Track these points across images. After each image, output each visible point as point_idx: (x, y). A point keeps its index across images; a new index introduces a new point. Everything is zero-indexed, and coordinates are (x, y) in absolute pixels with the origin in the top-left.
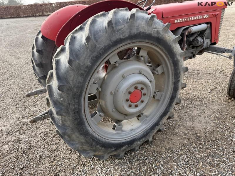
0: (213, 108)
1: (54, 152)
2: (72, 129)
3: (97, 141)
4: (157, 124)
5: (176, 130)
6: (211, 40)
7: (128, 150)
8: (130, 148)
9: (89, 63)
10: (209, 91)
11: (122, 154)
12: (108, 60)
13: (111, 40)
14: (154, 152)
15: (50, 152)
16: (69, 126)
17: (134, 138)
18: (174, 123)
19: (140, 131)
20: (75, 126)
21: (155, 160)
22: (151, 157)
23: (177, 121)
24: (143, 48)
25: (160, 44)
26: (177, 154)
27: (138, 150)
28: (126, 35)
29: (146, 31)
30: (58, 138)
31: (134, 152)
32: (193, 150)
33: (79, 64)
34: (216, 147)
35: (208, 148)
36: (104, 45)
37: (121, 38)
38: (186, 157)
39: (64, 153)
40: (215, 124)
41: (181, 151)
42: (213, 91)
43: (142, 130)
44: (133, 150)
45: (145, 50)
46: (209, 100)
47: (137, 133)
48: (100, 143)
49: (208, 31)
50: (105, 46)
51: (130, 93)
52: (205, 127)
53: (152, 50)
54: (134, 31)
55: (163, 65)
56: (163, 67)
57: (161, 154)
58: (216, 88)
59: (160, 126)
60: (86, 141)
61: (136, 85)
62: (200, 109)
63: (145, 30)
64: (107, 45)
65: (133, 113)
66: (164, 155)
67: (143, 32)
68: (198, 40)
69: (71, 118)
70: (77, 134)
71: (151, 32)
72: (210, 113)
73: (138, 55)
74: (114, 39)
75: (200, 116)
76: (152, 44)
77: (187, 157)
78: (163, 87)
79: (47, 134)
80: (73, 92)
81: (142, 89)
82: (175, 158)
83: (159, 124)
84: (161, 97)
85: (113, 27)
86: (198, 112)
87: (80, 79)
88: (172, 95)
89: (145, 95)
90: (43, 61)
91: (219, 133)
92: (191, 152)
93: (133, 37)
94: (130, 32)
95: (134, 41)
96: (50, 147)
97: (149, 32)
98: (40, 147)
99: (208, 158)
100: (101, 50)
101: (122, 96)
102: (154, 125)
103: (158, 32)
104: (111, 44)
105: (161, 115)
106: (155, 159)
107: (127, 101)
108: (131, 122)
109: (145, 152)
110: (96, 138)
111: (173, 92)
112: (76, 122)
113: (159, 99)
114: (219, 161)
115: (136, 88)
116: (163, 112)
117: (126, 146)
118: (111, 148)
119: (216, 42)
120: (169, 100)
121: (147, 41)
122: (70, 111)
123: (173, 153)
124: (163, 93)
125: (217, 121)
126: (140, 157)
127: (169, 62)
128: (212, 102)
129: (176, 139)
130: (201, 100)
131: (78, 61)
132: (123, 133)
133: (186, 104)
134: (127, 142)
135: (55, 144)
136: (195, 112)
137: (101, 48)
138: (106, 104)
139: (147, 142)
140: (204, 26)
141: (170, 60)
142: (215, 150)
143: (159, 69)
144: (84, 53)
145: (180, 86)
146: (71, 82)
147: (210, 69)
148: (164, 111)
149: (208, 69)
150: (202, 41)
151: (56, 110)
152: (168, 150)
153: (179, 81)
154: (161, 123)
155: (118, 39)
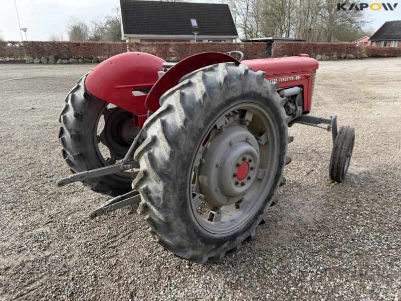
0: (316, 194)
1: (114, 267)
2: (175, 213)
3: (198, 232)
4: (260, 212)
5: (279, 223)
6: (303, 108)
7: (228, 249)
8: (231, 246)
9: (203, 125)
10: (305, 174)
11: (222, 255)
12: (216, 125)
13: (224, 99)
14: (260, 250)
15: (108, 268)
16: (172, 208)
17: (236, 231)
18: (275, 215)
19: (242, 222)
20: (179, 208)
21: (266, 260)
22: (258, 257)
23: (277, 212)
24: (249, 111)
25: (268, 106)
26: (290, 250)
27: (239, 251)
28: (239, 93)
29: (257, 91)
30: (111, 249)
31: (235, 254)
32: (308, 243)
33: (193, 125)
34: (332, 237)
35: (323, 240)
36: (218, 103)
37: (234, 97)
38: (301, 252)
39: (132, 267)
40: (324, 212)
41: (294, 246)
42: (309, 175)
43: (245, 220)
44: (233, 250)
45: (251, 113)
46: (308, 185)
47: (239, 225)
48: (201, 236)
49: (299, 97)
50: (219, 106)
51: (238, 165)
52: (313, 216)
53: (258, 114)
54: (247, 90)
55: (268, 133)
56: (267, 135)
57: (271, 252)
58: (312, 171)
59: (263, 215)
60: (187, 231)
61: (244, 156)
62: (300, 196)
63: (256, 89)
64: (220, 104)
65: (240, 193)
66: (274, 253)
67: (254, 92)
68: (289, 107)
69: (176, 196)
70: (179, 220)
71: (262, 91)
72: (314, 200)
73: (242, 119)
74: (228, 97)
75: (304, 204)
76: (261, 106)
77: (303, 252)
78: (266, 162)
79: (90, 245)
80: (182, 161)
81: (250, 161)
82: (289, 255)
83: (263, 213)
84: (263, 176)
85: (227, 84)
86: (299, 200)
87: (192, 144)
88: (277, 172)
89: (252, 169)
90: (83, 131)
91: (331, 221)
92: (306, 246)
93: (244, 96)
94: (243, 90)
95: (245, 101)
96: (105, 262)
97: (260, 91)
98: (88, 264)
99: (327, 250)
100: (215, 109)
101: (231, 170)
102: (257, 213)
103: (267, 93)
104: (224, 103)
105: (265, 199)
106: (264, 258)
107: (235, 176)
108: (228, 212)
109: (249, 251)
110: (198, 229)
111: (278, 168)
112: (181, 203)
113: (261, 178)
114: (340, 251)
115: (244, 159)
116: (267, 195)
117: (228, 242)
118: (212, 244)
119: (308, 110)
120: (274, 179)
121: (257, 102)
122: (177, 186)
123: (285, 249)
124: (266, 170)
125: (325, 208)
126: (245, 259)
127: (275, 129)
128: (313, 187)
129: (283, 232)
130: (299, 186)
131: (191, 122)
132: (223, 224)
133: (281, 191)
134: (229, 237)
135: (112, 257)
136: (297, 201)
137: (215, 107)
138: (209, 181)
139: (248, 239)
140: (296, 90)
141: (277, 126)
142: (332, 240)
143: (263, 138)
144: (198, 113)
145: (285, 161)
146: (182, 147)
147: (298, 147)
148: (268, 193)
149: (296, 148)
150: (294, 108)
151: (163, 184)
152: (278, 246)
153: (284, 153)
154: (265, 211)
155: (231, 98)
